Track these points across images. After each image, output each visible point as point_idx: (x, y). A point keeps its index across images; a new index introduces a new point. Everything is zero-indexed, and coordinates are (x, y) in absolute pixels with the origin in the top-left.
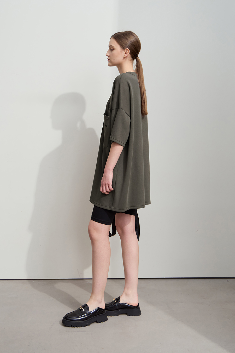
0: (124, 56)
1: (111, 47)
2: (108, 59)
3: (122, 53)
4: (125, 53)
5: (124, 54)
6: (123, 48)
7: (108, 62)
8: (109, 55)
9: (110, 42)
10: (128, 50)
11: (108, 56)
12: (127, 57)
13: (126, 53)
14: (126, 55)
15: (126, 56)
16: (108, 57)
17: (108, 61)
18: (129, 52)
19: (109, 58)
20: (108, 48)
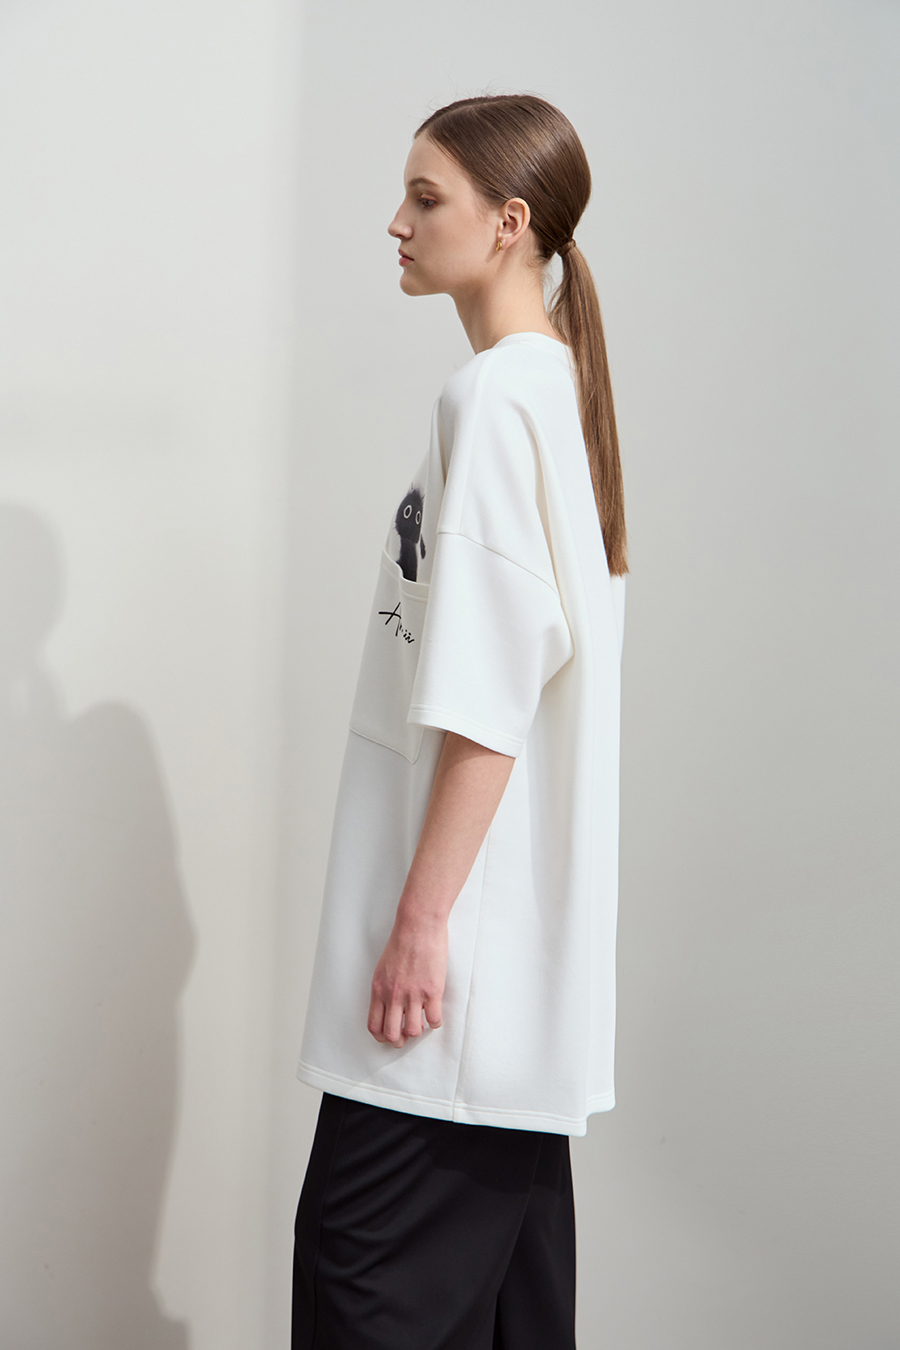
0: (498, 240)
1: (420, 186)
2: (404, 256)
3: (486, 222)
4: (505, 224)
5: (498, 228)
6: (493, 194)
7: (401, 270)
8: (406, 231)
9: (416, 158)
10: (523, 208)
11: (399, 236)
12: (513, 246)
13: (511, 224)
14: (508, 237)
15: (511, 241)
16: (399, 241)
17: (402, 263)
18: (524, 217)
19: (406, 251)
20: (400, 194)
